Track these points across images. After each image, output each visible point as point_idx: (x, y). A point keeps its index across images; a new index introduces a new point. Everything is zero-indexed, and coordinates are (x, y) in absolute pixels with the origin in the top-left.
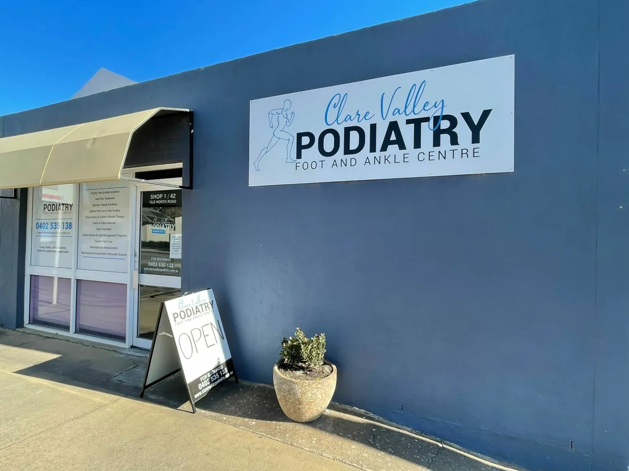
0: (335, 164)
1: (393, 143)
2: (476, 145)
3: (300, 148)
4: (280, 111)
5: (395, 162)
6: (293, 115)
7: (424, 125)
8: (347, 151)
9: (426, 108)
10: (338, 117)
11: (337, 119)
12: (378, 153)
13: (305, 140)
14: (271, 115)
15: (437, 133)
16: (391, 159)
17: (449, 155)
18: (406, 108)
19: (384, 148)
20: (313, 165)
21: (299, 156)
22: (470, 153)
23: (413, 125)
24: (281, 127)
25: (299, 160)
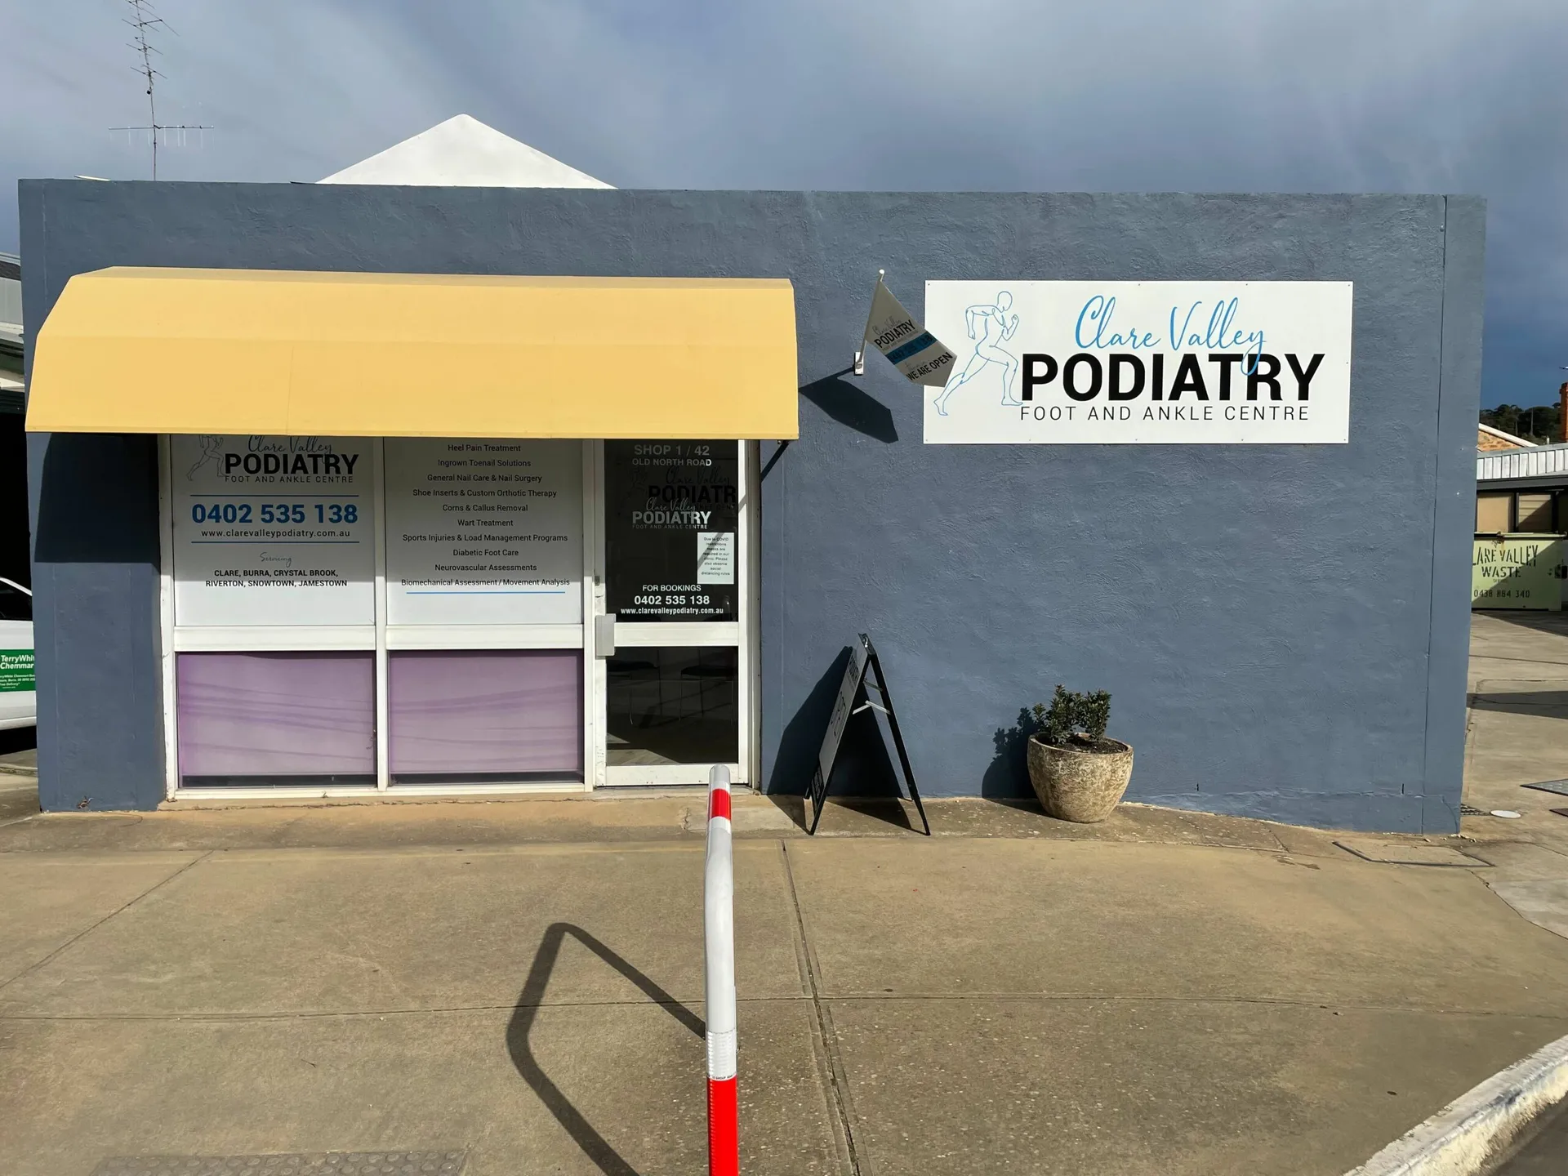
0: (1093, 413)
1: (1189, 388)
2: (1303, 403)
3: (1029, 381)
4: (989, 310)
5: (1192, 419)
6: (1016, 322)
7: (1234, 365)
8: (1115, 394)
9: (1238, 340)
10: (1099, 336)
11: (1097, 339)
12: (1165, 402)
13: (1040, 369)
14: (970, 315)
15: (1254, 380)
16: (1186, 413)
17: (1269, 413)
18: (1209, 336)
19: (1175, 396)
20: (1055, 413)
21: (1027, 395)
22: (1296, 413)
23: (1219, 363)
24: (992, 340)
25: (1026, 403)
